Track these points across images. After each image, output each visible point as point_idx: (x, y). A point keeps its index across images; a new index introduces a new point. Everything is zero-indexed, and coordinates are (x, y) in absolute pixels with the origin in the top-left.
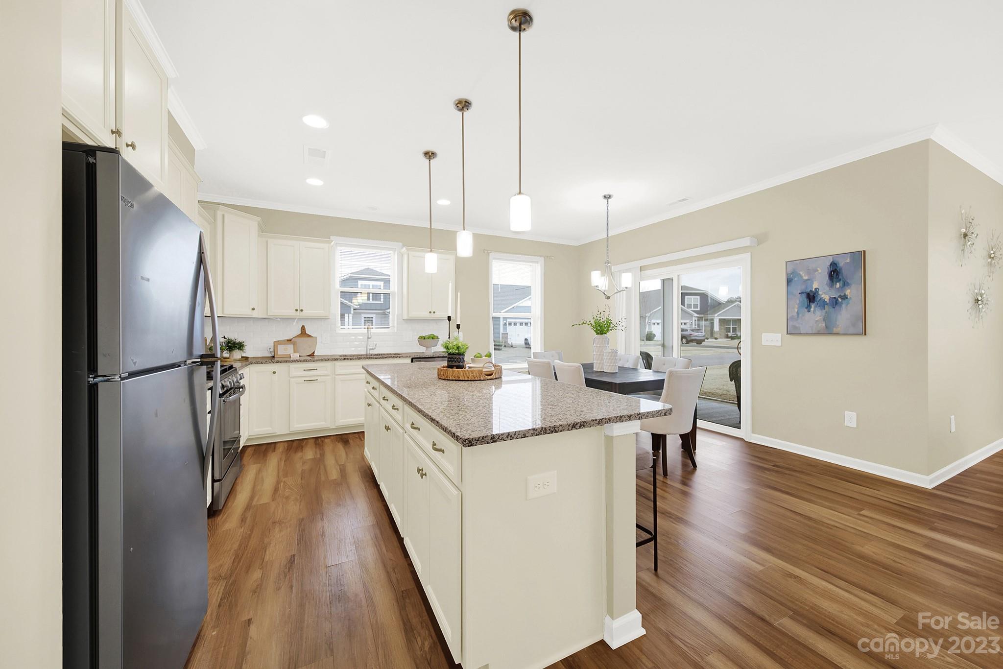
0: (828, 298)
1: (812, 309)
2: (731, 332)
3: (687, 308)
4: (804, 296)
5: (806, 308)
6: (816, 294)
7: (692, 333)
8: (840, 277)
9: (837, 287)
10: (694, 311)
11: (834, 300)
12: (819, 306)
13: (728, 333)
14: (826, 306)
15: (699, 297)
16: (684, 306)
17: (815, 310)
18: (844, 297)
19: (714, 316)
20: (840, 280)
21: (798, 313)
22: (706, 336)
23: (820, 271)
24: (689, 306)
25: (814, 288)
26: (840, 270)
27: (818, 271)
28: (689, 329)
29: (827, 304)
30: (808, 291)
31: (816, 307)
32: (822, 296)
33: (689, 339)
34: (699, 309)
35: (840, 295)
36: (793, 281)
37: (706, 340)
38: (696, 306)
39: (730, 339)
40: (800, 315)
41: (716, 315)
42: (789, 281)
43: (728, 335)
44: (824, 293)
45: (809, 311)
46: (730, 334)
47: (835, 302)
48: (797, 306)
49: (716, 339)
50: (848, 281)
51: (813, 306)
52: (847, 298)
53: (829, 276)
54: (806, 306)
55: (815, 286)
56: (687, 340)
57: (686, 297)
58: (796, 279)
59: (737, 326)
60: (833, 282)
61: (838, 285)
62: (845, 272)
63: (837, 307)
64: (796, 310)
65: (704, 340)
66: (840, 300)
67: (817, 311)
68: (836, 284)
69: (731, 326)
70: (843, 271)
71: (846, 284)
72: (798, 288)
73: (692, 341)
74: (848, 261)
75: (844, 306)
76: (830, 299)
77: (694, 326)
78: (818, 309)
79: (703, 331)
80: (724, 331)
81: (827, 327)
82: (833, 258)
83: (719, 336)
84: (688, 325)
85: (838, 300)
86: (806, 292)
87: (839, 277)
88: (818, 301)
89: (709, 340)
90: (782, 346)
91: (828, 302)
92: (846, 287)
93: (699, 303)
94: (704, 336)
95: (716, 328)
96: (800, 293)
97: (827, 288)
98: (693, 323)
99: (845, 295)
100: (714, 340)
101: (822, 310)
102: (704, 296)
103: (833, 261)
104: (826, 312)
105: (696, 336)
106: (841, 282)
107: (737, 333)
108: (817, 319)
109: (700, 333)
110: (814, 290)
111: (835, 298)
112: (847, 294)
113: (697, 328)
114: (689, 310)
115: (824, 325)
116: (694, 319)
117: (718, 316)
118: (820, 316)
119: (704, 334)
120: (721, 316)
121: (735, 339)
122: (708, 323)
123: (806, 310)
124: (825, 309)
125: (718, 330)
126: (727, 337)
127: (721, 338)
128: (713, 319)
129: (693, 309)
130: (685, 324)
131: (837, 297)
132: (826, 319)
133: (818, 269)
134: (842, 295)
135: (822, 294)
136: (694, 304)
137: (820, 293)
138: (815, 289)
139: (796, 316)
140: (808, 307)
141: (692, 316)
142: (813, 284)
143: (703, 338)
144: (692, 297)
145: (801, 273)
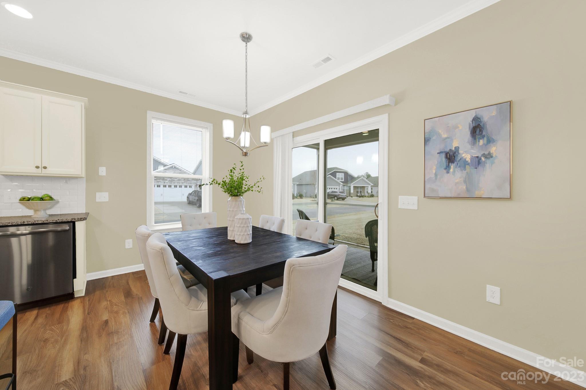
0: (470, 158)
1: (451, 170)
2: (359, 193)
3: (338, 180)
4: (443, 155)
5: (445, 169)
6: (457, 153)
7: (340, 194)
8: (484, 133)
9: (480, 145)
10: (341, 182)
11: (477, 159)
12: (459, 167)
13: (358, 194)
14: (467, 166)
15: (343, 174)
16: (336, 178)
17: (454, 171)
18: (488, 156)
19: (351, 185)
20: (484, 137)
21: (436, 175)
22: (347, 196)
23: (460, 128)
24: (339, 179)
25: (454, 146)
26: (484, 125)
27: (459, 127)
28: (338, 191)
29: (468, 164)
30: (447, 150)
31: (456, 167)
32: (463, 155)
33: (338, 197)
34: (343, 181)
35: (484, 154)
36: (431, 139)
37: (347, 198)
38: (342, 179)
39: (358, 197)
40: (438, 177)
41: (352, 184)
42: (426, 141)
43: (357, 195)
44: (465, 152)
45: (448, 172)
46: (359, 194)
47: (478, 162)
48: (435, 167)
49: (352, 197)
50: (493, 137)
51: (452, 167)
52: (492, 157)
53: (471, 133)
54: (445, 166)
55: (455, 144)
56: (337, 197)
57: (337, 174)
58: (434, 138)
59: (362, 190)
60: (475, 139)
61: (481, 142)
62: (490, 126)
63: (480, 168)
64: (434, 171)
65: (346, 198)
66: (483, 159)
67: (456, 172)
68: (479, 142)
69: (359, 190)
70: (488, 127)
71: (490, 141)
72: (436, 147)
73: (340, 198)
74: (493, 114)
75: (487, 166)
76: (472, 158)
77: (341, 190)
78: (458, 170)
79: (346, 193)
80: (355, 193)
81: (468, 190)
82: (476, 112)
83: (353, 195)
84: (338, 189)
85: (480, 159)
86: (444, 152)
87: (482, 133)
88: (459, 161)
89: (349, 198)
90: (418, 210)
91: (469, 161)
92: (491, 144)
93: (343, 177)
94: (346, 195)
95: (352, 191)
96: (438, 153)
97: (469, 146)
98: (341, 188)
99: (489, 154)
100: (351, 198)
101: (462, 170)
102: (346, 174)
103: (475, 116)
104: (467, 172)
105: (342, 195)
106: (485, 139)
107: (362, 194)
108: (456, 181)
109: (344, 194)
110: (453, 149)
111: (477, 157)
112: (492, 152)
113: (342, 191)
114: (338, 181)
115: (465, 187)
116: (341, 186)
117: (353, 184)
118: (460, 178)
119: (346, 194)
120: (354, 185)
121: (361, 197)
122: (348, 188)
123: (445, 171)
124: (465, 170)
125: (353, 192)
126: (357, 196)
127: (354, 196)
128: (350, 186)
129: (340, 180)
130: (336, 189)
131: (480, 155)
132: (469, 181)
133: (459, 125)
134: (486, 153)
135: (463, 153)
136: (341, 178)
137: (461, 151)
138: (455, 148)
139: (434, 178)
140: (448, 168)
141: (340, 184)
142: (453, 142)
143: (345, 197)
144: (340, 174)
145: (440, 131)
